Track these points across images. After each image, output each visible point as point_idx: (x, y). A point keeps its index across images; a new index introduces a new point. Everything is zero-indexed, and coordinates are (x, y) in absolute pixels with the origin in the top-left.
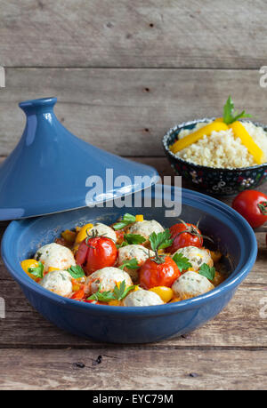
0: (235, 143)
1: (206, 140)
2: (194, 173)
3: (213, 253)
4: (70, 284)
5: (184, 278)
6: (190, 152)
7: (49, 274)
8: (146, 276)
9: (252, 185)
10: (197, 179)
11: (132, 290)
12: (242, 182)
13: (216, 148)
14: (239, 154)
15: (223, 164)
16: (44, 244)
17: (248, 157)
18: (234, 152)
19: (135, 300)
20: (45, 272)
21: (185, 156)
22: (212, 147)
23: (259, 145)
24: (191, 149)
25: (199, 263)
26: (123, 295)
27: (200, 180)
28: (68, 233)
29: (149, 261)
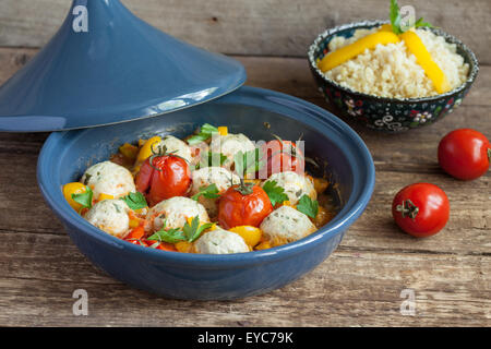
0: (408, 62)
1: (368, 56)
2: (350, 103)
3: (317, 181)
4: (126, 219)
5: (276, 215)
6: (345, 73)
7: (99, 204)
8: (227, 210)
9: (428, 120)
10: (354, 109)
11: (207, 229)
12: (415, 116)
13: (381, 68)
14: (413, 77)
15: (390, 91)
16: (95, 162)
17: (424, 83)
18: (407, 74)
19: (210, 244)
20: (94, 201)
21: (339, 78)
22: (377, 67)
23: (440, 65)
24: (348, 68)
25: (298, 194)
26: (195, 237)
27: (359, 112)
28: (129, 148)
29: (231, 190)
